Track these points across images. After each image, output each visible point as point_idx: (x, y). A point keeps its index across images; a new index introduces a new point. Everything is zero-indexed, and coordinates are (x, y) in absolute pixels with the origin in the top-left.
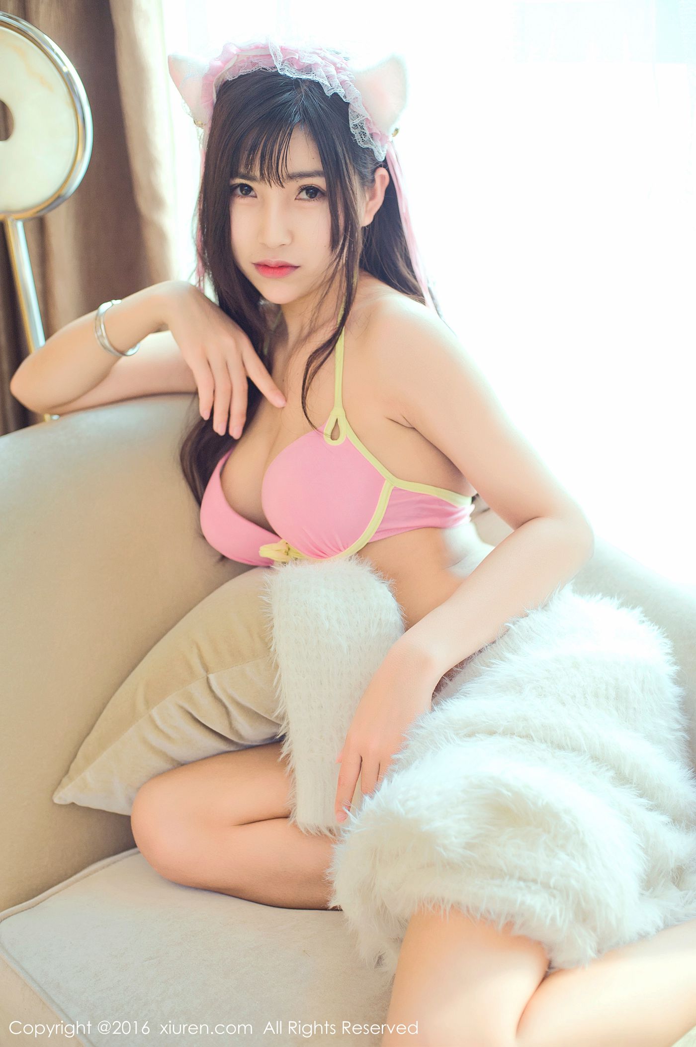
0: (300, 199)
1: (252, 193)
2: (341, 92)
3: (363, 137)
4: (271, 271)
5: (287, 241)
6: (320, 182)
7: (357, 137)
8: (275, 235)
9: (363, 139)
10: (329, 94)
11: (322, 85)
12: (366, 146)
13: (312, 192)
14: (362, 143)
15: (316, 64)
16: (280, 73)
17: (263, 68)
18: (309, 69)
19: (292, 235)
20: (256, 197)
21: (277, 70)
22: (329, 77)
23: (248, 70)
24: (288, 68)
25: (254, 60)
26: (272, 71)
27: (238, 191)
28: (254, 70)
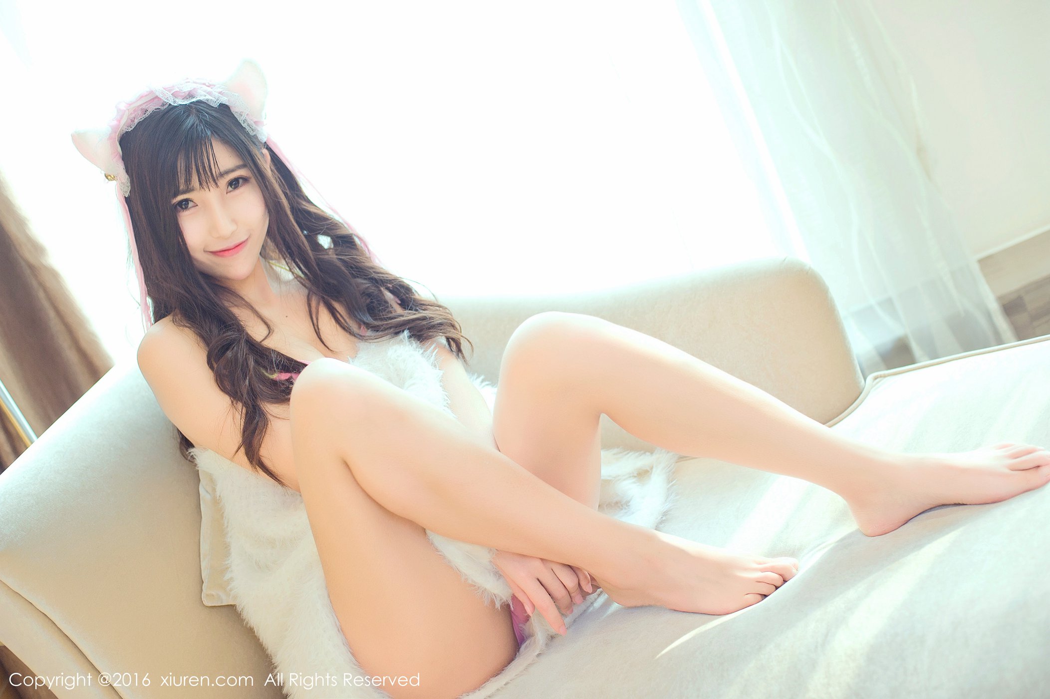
0: (230, 192)
1: (191, 204)
2: (224, 100)
3: (251, 127)
5: (234, 228)
6: (240, 173)
7: (248, 129)
8: (226, 227)
9: (251, 129)
10: (216, 105)
11: (206, 102)
12: (254, 133)
13: (234, 184)
14: (252, 132)
15: (195, 89)
16: (175, 105)
17: (155, 109)
18: (190, 95)
20: (197, 205)
21: (170, 104)
22: (210, 93)
23: (144, 116)
24: (177, 100)
25: (144, 107)
26: (165, 107)
27: (178, 207)
28: (148, 113)
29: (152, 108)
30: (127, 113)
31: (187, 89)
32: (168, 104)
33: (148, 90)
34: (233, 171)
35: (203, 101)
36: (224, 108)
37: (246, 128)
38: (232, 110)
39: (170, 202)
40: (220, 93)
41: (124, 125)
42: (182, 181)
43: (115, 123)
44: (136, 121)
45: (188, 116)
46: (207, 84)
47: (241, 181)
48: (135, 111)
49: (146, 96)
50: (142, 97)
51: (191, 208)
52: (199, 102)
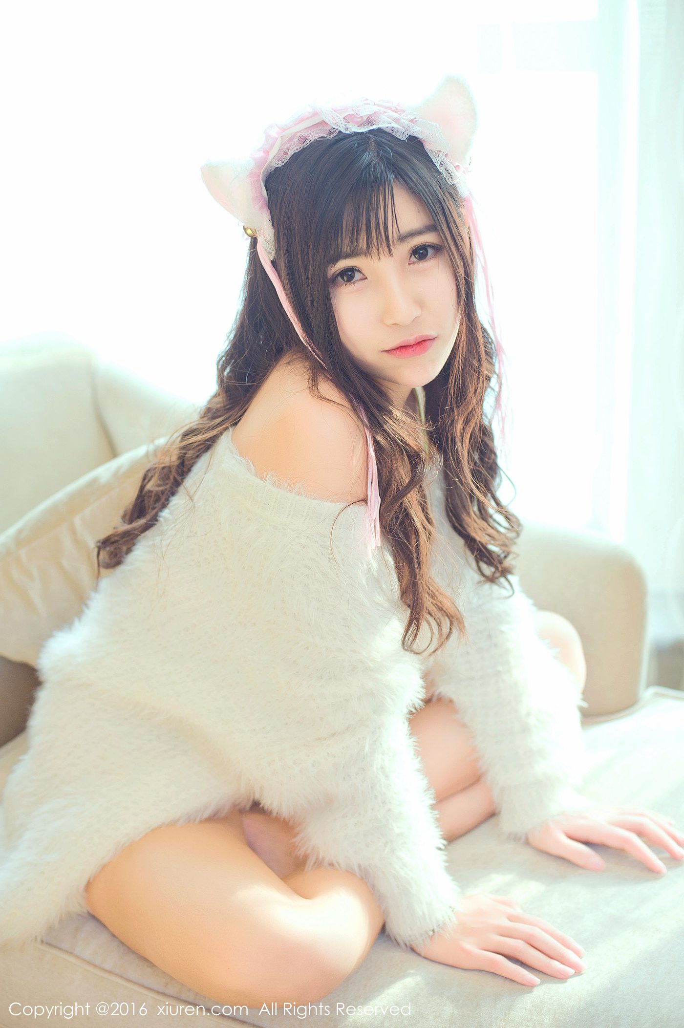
0: (413, 263)
1: (357, 276)
2: (417, 131)
3: (450, 172)
4: (410, 350)
5: (417, 312)
6: (429, 238)
8: (405, 311)
9: (451, 175)
10: (403, 138)
11: (390, 132)
12: (453, 182)
13: (420, 253)
14: (449, 180)
15: (376, 113)
16: (347, 132)
18: (369, 121)
19: (420, 303)
20: (366, 278)
21: (340, 132)
22: (396, 120)
23: (301, 145)
24: (350, 126)
25: (304, 134)
26: (332, 136)
27: (339, 278)
28: (308, 142)
29: (313, 136)
30: (279, 141)
31: (365, 113)
32: (337, 131)
33: (311, 110)
34: (419, 233)
35: (387, 130)
36: (415, 144)
37: (443, 173)
38: (428, 147)
39: (325, 272)
40: (411, 121)
41: (275, 158)
42: (346, 241)
43: (261, 154)
44: (291, 153)
45: (364, 151)
46: (394, 109)
47: (430, 251)
48: (291, 139)
49: (308, 118)
50: (302, 120)
51: (358, 280)
52: (380, 130)
